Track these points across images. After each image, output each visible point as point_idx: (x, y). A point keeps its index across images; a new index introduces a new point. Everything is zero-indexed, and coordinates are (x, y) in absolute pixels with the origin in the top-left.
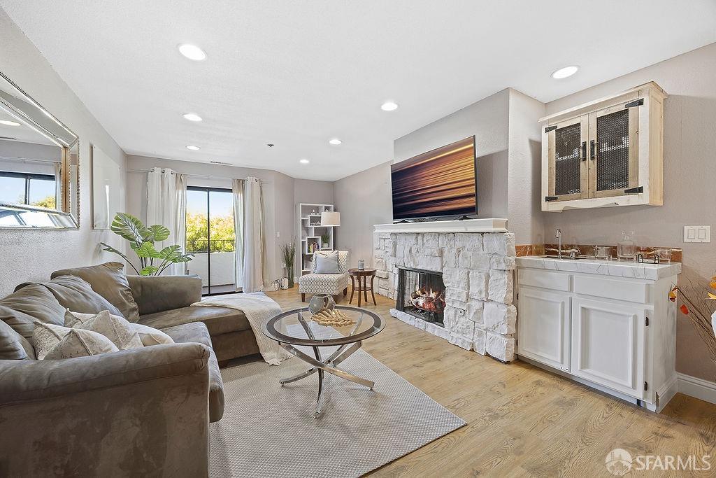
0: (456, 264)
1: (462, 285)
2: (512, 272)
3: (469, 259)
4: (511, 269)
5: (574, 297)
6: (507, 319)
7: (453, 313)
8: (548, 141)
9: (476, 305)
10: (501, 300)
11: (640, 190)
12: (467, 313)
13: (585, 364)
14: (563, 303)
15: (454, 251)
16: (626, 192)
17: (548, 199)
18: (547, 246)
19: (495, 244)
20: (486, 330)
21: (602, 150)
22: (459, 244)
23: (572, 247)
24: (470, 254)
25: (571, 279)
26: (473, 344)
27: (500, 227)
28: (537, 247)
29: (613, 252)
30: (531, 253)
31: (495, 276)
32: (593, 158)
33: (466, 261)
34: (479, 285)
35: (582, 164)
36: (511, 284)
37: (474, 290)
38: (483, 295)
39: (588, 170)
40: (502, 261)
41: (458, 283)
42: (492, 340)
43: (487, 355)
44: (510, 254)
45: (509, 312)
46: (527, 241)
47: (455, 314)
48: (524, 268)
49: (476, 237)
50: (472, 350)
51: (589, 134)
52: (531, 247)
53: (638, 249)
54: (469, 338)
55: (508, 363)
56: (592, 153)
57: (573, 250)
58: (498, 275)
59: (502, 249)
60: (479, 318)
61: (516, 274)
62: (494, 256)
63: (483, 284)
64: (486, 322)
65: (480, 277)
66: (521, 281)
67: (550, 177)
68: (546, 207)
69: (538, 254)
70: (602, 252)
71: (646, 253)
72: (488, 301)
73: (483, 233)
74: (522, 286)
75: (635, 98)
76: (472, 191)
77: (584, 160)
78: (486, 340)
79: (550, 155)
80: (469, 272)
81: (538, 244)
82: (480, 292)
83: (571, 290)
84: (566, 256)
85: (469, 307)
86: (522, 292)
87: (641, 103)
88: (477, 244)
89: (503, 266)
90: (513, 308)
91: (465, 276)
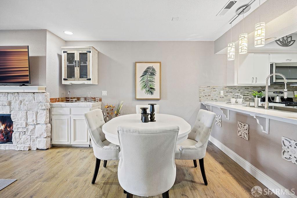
0: (20, 109)
1: (23, 119)
2: (49, 110)
3: (27, 105)
4: (48, 108)
5: (72, 116)
6: (46, 131)
7: (18, 134)
8: (64, 56)
9: (31, 127)
10: (43, 122)
11: (90, 79)
12: (26, 133)
13: (75, 139)
14: (68, 119)
15: (18, 102)
16: (87, 79)
17: (65, 79)
18: (67, 98)
19: (40, 97)
20: (37, 138)
21: (81, 64)
22: (21, 98)
23: (75, 98)
24: (27, 103)
25: (70, 109)
26: (30, 147)
27: (43, 90)
28: (61, 98)
29: (86, 99)
30: (59, 101)
31: (40, 112)
32: (78, 67)
33: (25, 107)
34: (32, 117)
35: (75, 67)
36: (48, 115)
37: (30, 120)
38: (35, 122)
39: (77, 70)
40: (43, 105)
41: (21, 118)
42: (39, 142)
43: (37, 149)
44: (47, 102)
45: (47, 127)
46: (57, 96)
47: (20, 135)
48: (54, 107)
49: (30, 95)
50: (30, 150)
51: (77, 58)
52: (59, 98)
53: (92, 98)
54: (27, 145)
55: (48, 149)
56: (78, 65)
57: (75, 99)
58: (41, 112)
59: (43, 100)
60: (33, 134)
61: (51, 110)
62: (40, 103)
63: (35, 116)
64: (37, 134)
65: (33, 114)
66: (53, 113)
67: (65, 71)
68: (64, 82)
69: (62, 101)
70: (82, 99)
71: (94, 99)
72: (37, 124)
73: (34, 93)
74: (53, 115)
75: (89, 50)
76: (27, 73)
77: (76, 67)
78: (36, 142)
79: (65, 62)
80: (27, 112)
81: (62, 97)
82: (33, 121)
83: (70, 114)
84: (72, 101)
85: (27, 129)
86: (54, 118)
87: (90, 52)
88: (31, 98)
89: (44, 108)
90: (49, 125)
91: (25, 114)
